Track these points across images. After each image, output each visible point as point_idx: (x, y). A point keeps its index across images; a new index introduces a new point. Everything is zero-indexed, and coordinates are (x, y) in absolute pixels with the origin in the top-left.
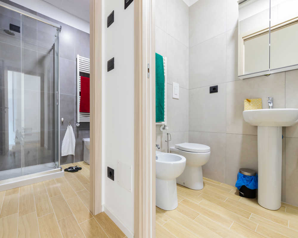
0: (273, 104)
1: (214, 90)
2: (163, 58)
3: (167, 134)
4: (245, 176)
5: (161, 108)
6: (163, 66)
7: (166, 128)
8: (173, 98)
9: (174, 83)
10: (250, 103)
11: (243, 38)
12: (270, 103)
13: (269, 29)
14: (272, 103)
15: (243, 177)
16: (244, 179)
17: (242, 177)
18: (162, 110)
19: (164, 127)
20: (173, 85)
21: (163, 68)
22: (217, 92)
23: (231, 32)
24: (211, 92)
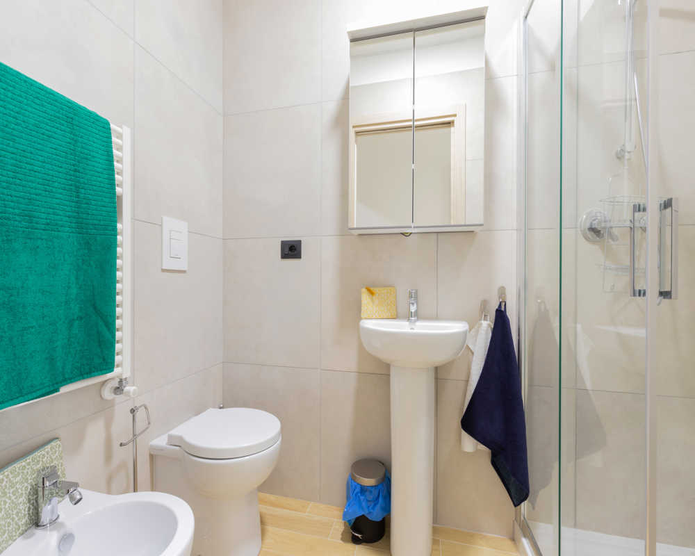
0: (417, 307)
1: (291, 250)
2: (112, 126)
3: (133, 411)
4: (363, 490)
5: (101, 323)
6: (110, 158)
7: (127, 389)
8: (163, 270)
9: (165, 218)
10: (374, 297)
11: (354, 127)
12: (413, 304)
13: (411, 123)
14: (415, 305)
15: (359, 494)
16: (362, 498)
17: (357, 493)
18: (103, 329)
19: (117, 386)
20: (161, 226)
21: (112, 165)
22: (300, 257)
23: (331, 107)
24: (284, 256)
